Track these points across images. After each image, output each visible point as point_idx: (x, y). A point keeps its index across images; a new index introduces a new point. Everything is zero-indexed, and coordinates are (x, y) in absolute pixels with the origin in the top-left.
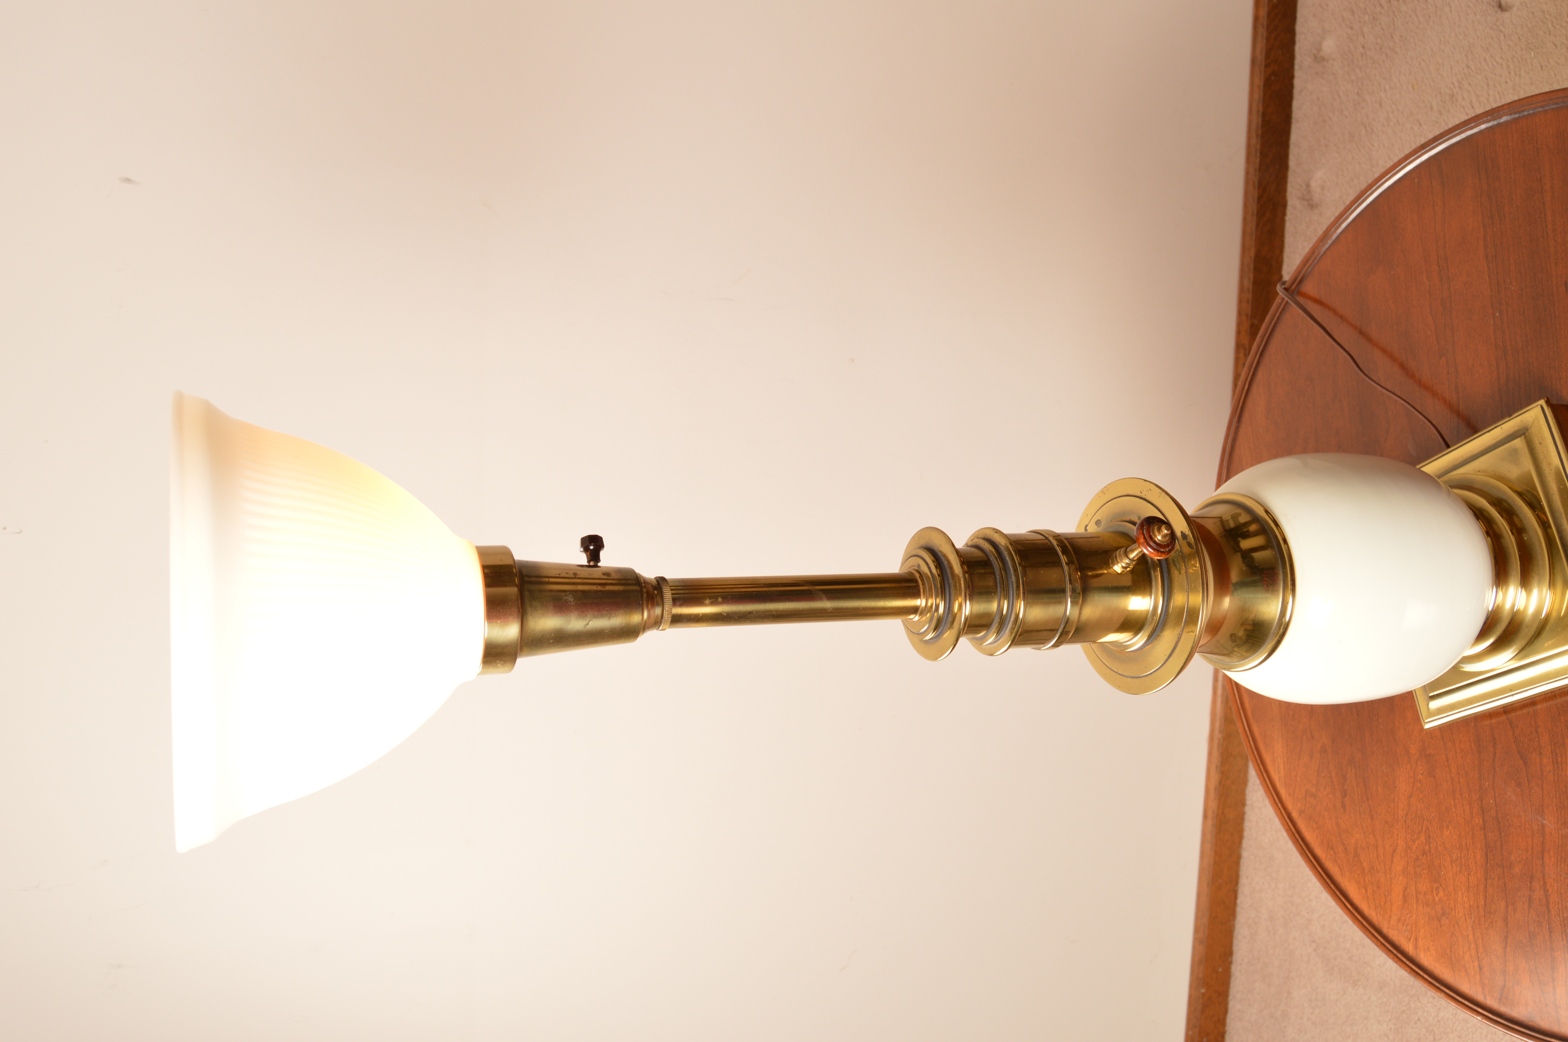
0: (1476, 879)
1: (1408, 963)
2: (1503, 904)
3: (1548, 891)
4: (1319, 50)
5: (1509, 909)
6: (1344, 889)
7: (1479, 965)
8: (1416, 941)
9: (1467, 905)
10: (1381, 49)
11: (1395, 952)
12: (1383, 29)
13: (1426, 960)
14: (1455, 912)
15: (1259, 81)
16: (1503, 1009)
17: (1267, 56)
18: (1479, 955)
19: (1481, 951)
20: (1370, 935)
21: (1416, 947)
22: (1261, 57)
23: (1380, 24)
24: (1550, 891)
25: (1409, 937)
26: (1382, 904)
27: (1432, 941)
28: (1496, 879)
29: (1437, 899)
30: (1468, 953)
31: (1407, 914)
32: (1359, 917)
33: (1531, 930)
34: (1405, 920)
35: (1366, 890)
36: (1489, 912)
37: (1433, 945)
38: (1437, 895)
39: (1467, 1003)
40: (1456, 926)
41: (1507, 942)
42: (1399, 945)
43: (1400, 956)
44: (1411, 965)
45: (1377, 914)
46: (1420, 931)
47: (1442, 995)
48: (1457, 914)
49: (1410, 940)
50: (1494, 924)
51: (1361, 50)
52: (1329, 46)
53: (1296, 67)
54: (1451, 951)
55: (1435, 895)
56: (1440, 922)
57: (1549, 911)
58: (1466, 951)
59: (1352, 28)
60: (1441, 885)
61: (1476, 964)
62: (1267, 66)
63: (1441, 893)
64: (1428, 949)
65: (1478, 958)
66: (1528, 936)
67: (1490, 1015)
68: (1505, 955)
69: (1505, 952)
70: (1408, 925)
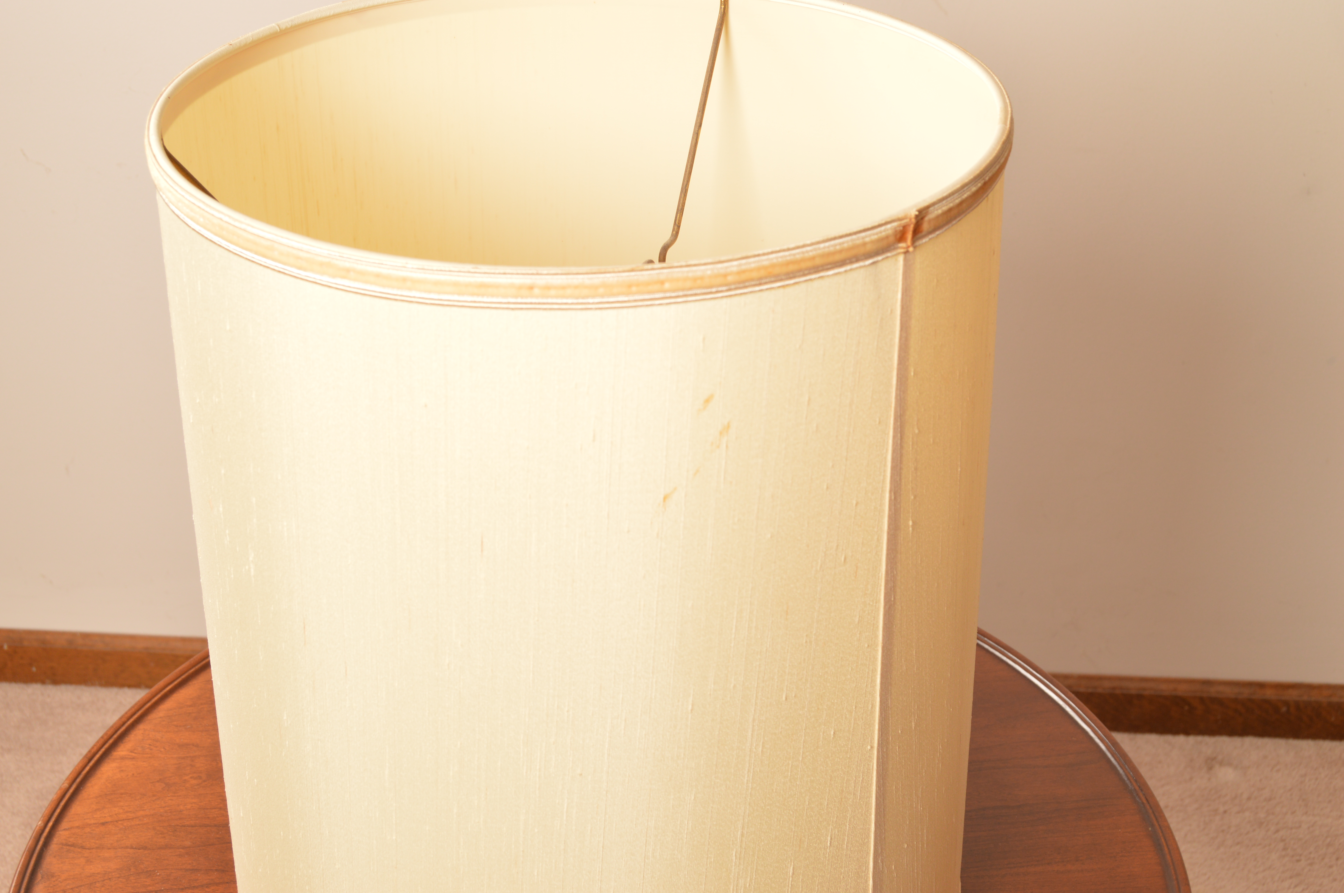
0: (215, 815)
1: (103, 750)
2: (188, 843)
3: (207, 887)
4: (1221, 764)
5: (181, 850)
6: (190, 683)
7: (107, 822)
8: (131, 758)
9: (182, 807)
10: (1223, 831)
12: (1248, 833)
13: (108, 770)
14: (172, 796)
15: (1182, 690)
16: (54, 846)
17: (1214, 700)
18: (120, 822)
19: (125, 824)
20: (133, 710)
21: (123, 758)
22: (1213, 691)
23: (1254, 830)
24: (207, 890)
25: (135, 751)
26: (175, 723)
27: (133, 774)
28: (218, 836)
29: (186, 778)
30: (121, 811)
31: (164, 748)
32: (156, 698)
33: (157, 872)
34: (156, 747)
35: (190, 706)
36: (175, 830)
37: (127, 776)
38: (191, 777)
39: (58, 811)
40: (155, 798)
41: (139, 849)
42: (124, 741)
43: (111, 741)
44: (100, 753)
45: (161, 717)
46: (144, 762)
47: (66, 785)
48: (170, 798)
49: (131, 752)
50: (160, 835)
51: (1222, 809)
52: (1226, 775)
53: (1200, 738)
54: (122, 794)
55: (191, 776)
56: (158, 781)
57: (182, 889)
58: (124, 809)
59: (1249, 799)
60: (205, 781)
61: (109, 819)
62: (1202, 699)
63: (194, 782)
64: (122, 771)
65: (117, 821)
66: (149, 869)
67: (45, 834)
68: (123, 847)
69: (127, 847)
70: (151, 750)
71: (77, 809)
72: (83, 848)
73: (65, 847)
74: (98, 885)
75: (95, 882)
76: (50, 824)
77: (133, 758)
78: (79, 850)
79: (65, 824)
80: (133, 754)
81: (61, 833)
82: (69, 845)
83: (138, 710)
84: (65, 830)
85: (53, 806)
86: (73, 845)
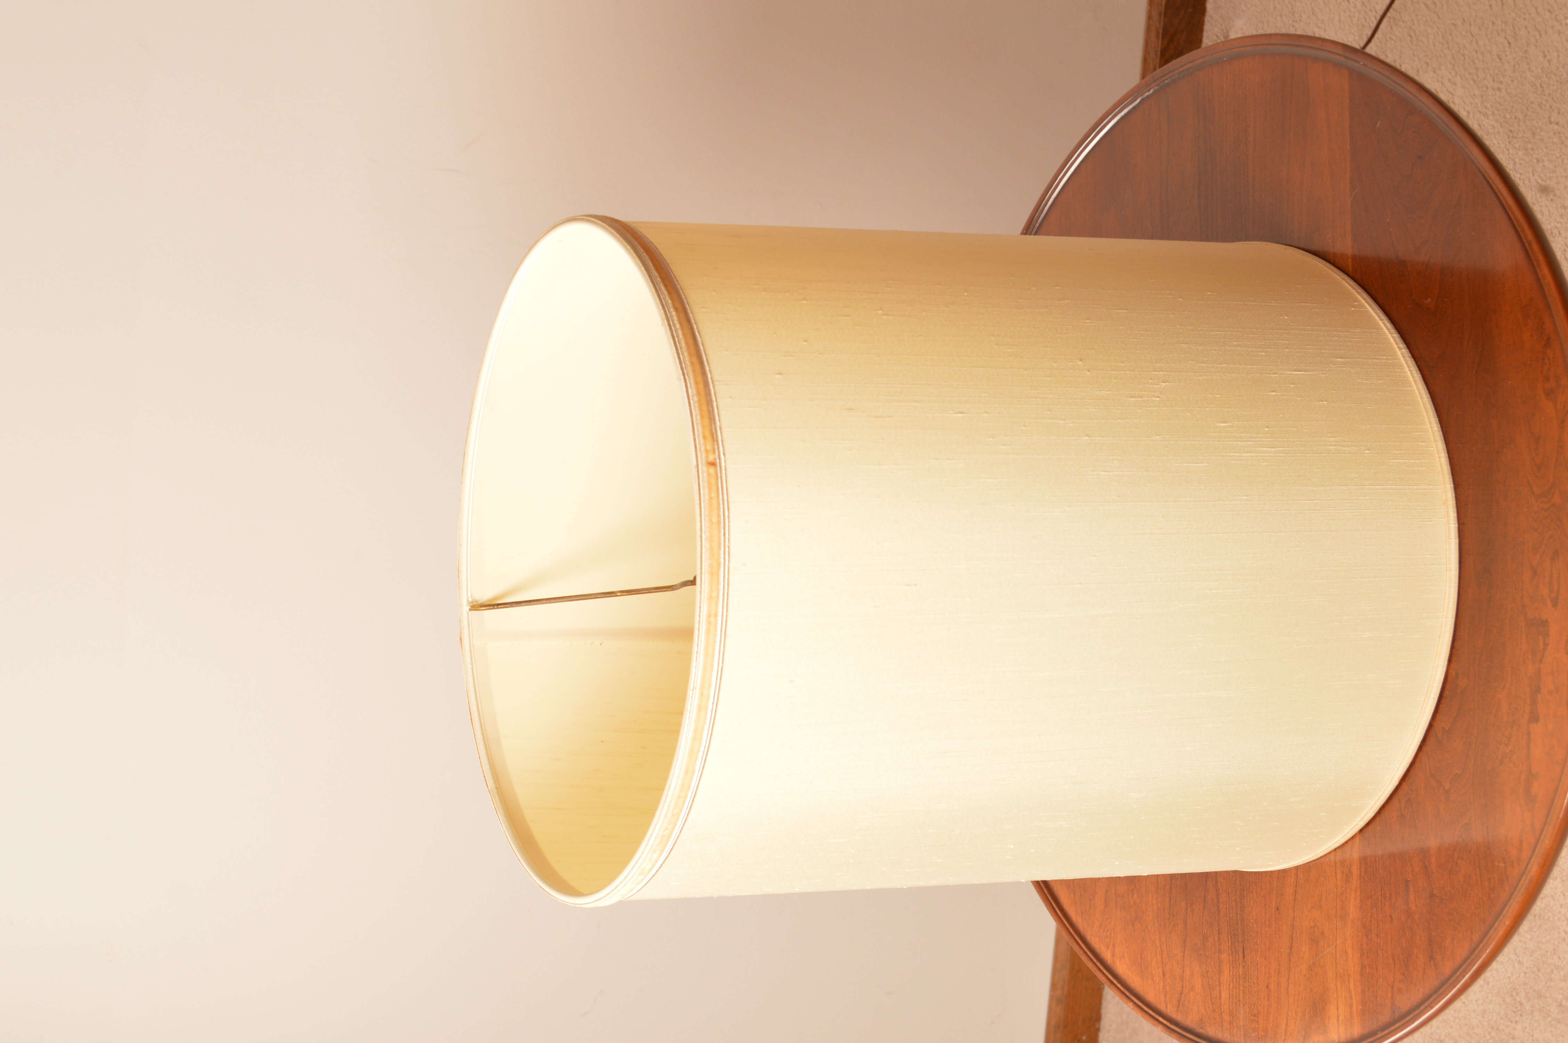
0: (1163, 879)
1: (1105, 971)
2: (1183, 904)
3: (1219, 891)
5: (1188, 911)
6: (1056, 893)
7: (1163, 972)
8: (1114, 949)
9: (1155, 908)
11: (1095, 960)
14: (1146, 915)
16: (1178, 1017)
18: (1164, 961)
19: (1165, 957)
21: (1113, 955)
24: (1220, 891)
25: (1108, 944)
26: (1088, 908)
27: (1126, 947)
28: (1179, 879)
29: (1132, 902)
30: (1155, 959)
31: (1107, 920)
33: (1204, 932)
34: (1106, 926)
35: (1075, 895)
36: (1173, 914)
37: (1127, 952)
38: (1132, 898)
39: (1151, 1012)
40: (1146, 930)
41: (1186, 946)
42: (1099, 953)
43: (1099, 964)
44: (1107, 974)
45: (1082, 921)
46: (1117, 937)
47: (1131, 1004)
48: (1147, 917)
49: (1108, 947)
50: (1176, 927)
54: (1141, 958)
55: (1131, 898)
56: (1133, 926)
57: (1219, 912)
58: (1154, 957)
60: (1136, 887)
61: (1161, 970)
63: (1135, 896)
64: (1123, 956)
65: (1163, 964)
66: (1202, 939)
67: (1168, 1024)
68: (1183, 960)
69: (1184, 956)
70: (1108, 931)
71: (1150, 997)
72: (1181, 993)
73: (1180, 1008)
74: (1211, 983)
75: (1209, 985)
76: (1161, 1019)
77: (1114, 946)
78: (1183, 996)
79: (1162, 1007)
80: (1110, 946)
81: (1169, 1011)
82: (1179, 1005)
83: (1075, 940)
84: (1166, 1008)
85: (1146, 1016)
86: (1179, 1001)
